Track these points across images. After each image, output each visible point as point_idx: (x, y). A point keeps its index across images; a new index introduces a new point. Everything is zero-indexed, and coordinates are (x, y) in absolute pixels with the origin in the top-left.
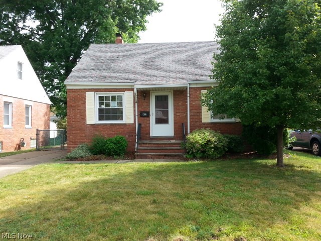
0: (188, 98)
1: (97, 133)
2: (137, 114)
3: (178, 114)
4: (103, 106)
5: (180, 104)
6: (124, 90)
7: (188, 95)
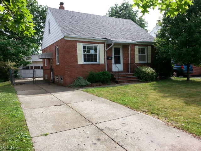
0: (130, 50)
1: (84, 70)
2: (106, 58)
3: (125, 58)
4: (86, 53)
5: (126, 53)
6: (99, 43)
7: (130, 48)
